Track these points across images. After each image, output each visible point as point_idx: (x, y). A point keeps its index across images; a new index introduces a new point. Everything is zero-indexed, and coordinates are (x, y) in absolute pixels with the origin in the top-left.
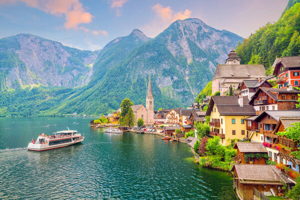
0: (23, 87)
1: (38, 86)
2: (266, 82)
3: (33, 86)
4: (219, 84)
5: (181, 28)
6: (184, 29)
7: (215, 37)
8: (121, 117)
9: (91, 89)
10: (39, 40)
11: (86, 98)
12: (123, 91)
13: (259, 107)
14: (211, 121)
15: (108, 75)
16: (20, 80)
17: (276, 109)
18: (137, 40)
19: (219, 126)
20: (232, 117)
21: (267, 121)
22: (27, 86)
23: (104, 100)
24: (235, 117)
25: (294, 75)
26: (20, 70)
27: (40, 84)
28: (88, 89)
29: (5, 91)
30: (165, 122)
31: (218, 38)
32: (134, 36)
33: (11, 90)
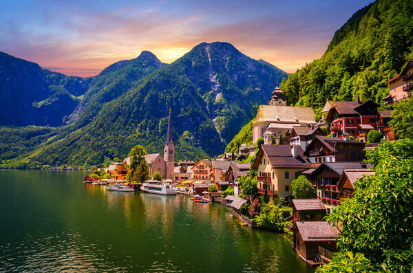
2: (319, 129)
4: (262, 129)
5: (208, 53)
6: (211, 56)
8: (130, 171)
9: (79, 131)
11: (71, 143)
12: (125, 134)
13: (314, 158)
14: (259, 175)
15: (105, 112)
17: (334, 160)
19: (270, 181)
20: (285, 170)
21: (325, 174)
23: (98, 146)
24: (288, 170)
25: (348, 123)
28: (74, 130)
31: (254, 69)
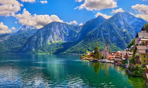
0: (53, 42)
1: (59, 42)
3: (57, 42)
4: (138, 40)
5: (120, 15)
6: (122, 16)
7: (135, 20)
8: (94, 55)
10: (58, 23)
14: (135, 56)
16: (52, 39)
18: (100, 20)
19: (139, 59)
20: (144, 55)
22: (55, 42)
26: (52, 36)
27: (59, 41)
29: (48, 44)
30: (114, 57)
31: (137, 20)
32: (99, 18)
33: (49, 43)
